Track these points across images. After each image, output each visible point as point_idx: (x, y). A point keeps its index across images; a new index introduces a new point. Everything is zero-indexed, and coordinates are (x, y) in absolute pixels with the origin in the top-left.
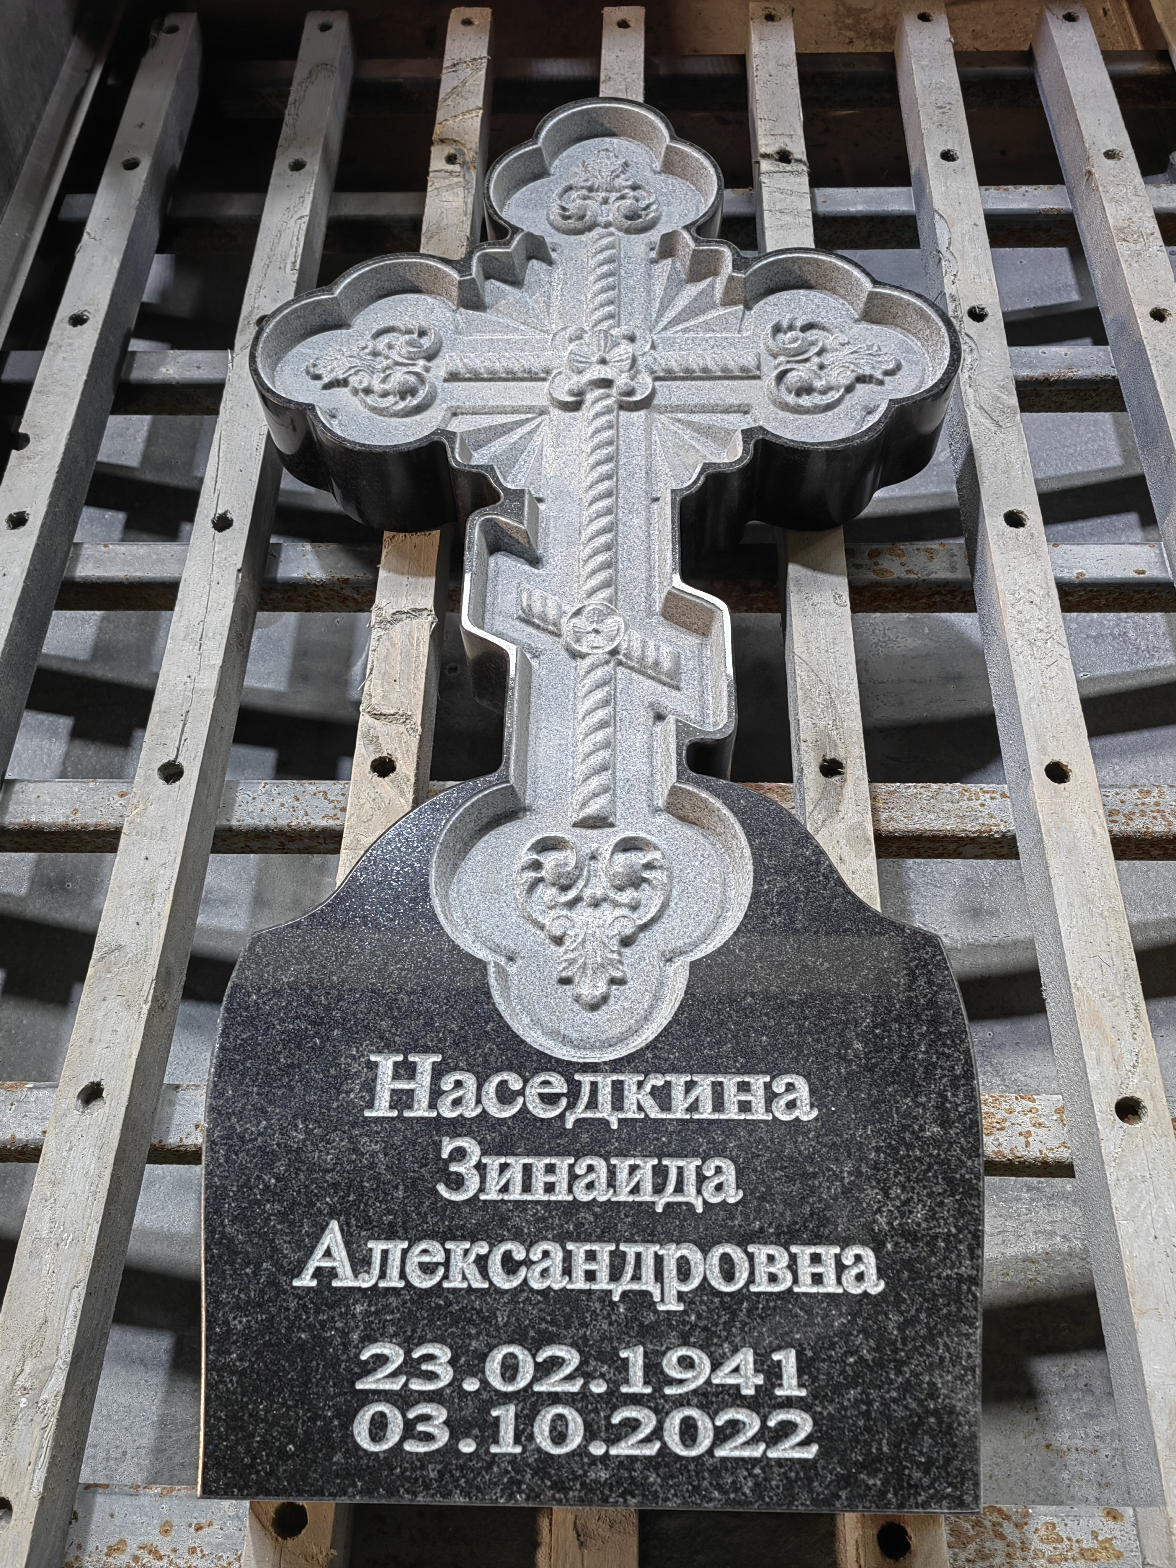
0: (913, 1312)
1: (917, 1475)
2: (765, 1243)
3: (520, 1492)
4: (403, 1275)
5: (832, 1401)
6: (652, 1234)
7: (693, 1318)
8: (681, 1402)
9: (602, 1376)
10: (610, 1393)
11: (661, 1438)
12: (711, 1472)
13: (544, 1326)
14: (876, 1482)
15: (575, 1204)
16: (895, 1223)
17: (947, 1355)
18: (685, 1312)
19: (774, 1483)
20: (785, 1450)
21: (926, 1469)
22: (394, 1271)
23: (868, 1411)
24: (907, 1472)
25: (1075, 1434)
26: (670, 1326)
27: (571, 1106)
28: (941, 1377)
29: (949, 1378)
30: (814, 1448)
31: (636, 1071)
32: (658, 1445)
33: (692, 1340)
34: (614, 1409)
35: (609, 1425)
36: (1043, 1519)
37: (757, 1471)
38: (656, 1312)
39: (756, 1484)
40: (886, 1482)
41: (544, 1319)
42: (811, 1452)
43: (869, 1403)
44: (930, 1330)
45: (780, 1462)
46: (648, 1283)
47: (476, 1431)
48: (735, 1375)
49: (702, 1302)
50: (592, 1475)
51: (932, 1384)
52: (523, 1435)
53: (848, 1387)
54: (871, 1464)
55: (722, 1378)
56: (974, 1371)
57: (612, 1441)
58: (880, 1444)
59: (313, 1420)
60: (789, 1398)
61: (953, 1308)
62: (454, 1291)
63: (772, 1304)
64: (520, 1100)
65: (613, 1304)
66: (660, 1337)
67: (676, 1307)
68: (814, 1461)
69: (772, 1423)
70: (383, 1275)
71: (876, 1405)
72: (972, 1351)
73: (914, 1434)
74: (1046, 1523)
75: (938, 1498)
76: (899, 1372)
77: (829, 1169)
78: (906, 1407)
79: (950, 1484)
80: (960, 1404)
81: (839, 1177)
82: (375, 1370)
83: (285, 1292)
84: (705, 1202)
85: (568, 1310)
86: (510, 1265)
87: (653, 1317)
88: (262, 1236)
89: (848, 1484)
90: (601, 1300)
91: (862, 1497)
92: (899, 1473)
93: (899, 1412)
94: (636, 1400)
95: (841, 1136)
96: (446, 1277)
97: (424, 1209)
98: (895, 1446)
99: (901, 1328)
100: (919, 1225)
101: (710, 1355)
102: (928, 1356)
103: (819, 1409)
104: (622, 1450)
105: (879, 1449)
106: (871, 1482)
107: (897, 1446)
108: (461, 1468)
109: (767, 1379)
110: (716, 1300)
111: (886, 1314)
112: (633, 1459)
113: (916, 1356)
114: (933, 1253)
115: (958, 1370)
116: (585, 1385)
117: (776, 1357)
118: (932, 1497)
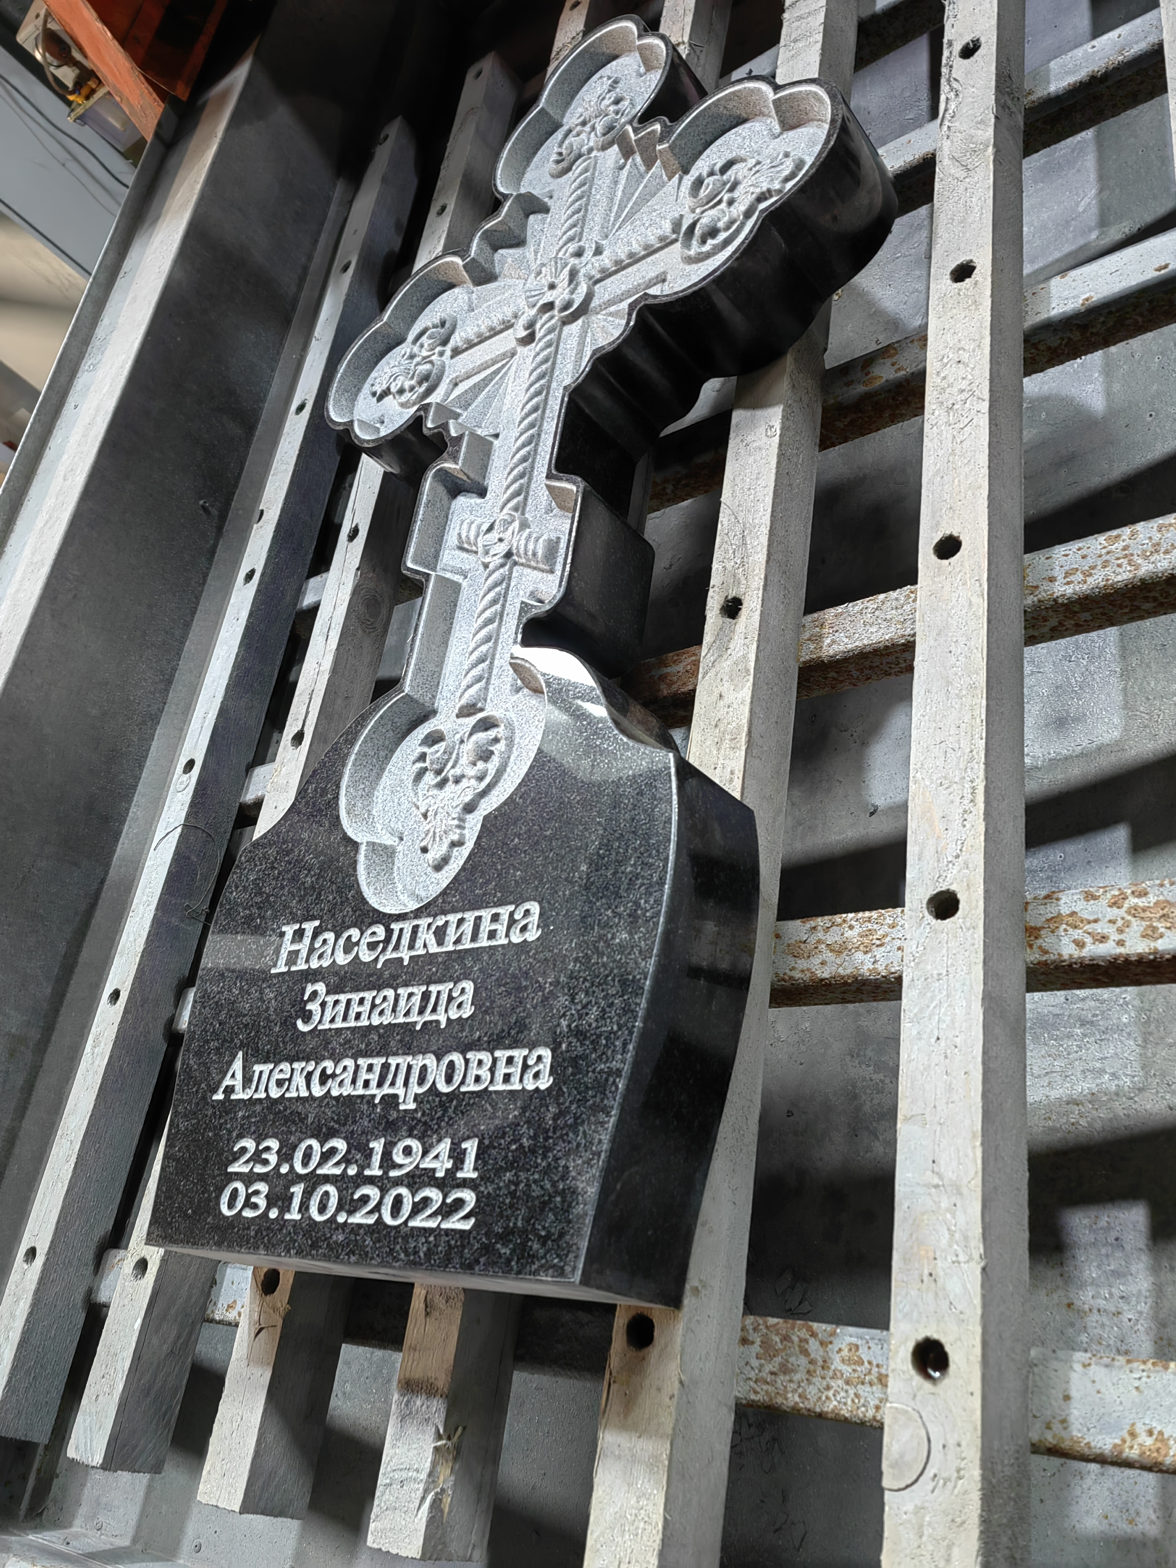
0: (567, 1104)
1: (536, 1246)
2: (479, 1050)
3: (294, 1248)
4: (266, 1090)
5: (493, 1182)
6: (409, 1049)
7: (419, 1115)
8: (398, 1182)
9: (356, 1161)
10: (359, 1174)
11: (379, 1211)
12: (403, 1238)
13: (332, 1124)
14: (505, 1251)
15: (370, 1027)
16: (573, 1025)
17: (583, 1141)
18: (415, 1111)
19: (440, 1249)
20: (455, 1223)
21: (543, 1241)
22: (262, 1087)
23: (515, 1190)
24: (530, 1244)
25: (1099, 1293)
26: (404, 1121)
27: (384, 950)
28: (574, 1160)
29: (580, 1162)
30: (472, 1221)
31: (429, 915)
32: (377, 1215)
33: (415, 1132)
34: (357, 1187)
35: (352, 1200)
36: (848, 1339)
37: (432, 1239)
38: (398, 1111)
39: (428, 1249)
40: (513, 1251)
41: (333, 1119)
42: (467, 1225)
43: (517, 1184)
44: (576, 1119)
45: (447, 1232)
46: (399, 1090)
47: (280, 1203)
48: (435, 1161)
49: (428, 1102)
50: (334, 1237)
51: (566, 1167)
52: (304, 1207)
53: (506, 1170)
54: (505, 1237)
55: (427, 1164)
56: (599, 1156)
57: (350, 1213)
58: (516, 1219)
59: (203, 1193)
60: (465, 1180)
61: (598, 1100)
62: (290, 1099)
63: (472, 1101)
64: (356, 949)
65: (375, 1105)
66: (396, 1131)
67: (412, 1106)
68: (470, 1232)
69: (449, 1201)
70: (256, 1090)
71: (522, 1185)
72: (603, 1137)
73: (542, 1210)
74: (850, 1344)
75: (546, 1268)
76: (545, 1157)
77: (537, 982)
78: (542, 1187)
79: (558, 1256)
80: (581, 1186)
81: (541, 988)
82: (239, 1158)
83: (208, 1104)
84: (448, 1019)
85: (348, 1111)
86: (324, 1078)
87: (395, 1115)
88: (205, 1064)
89: (487, 1252)
90: (368, 1102)
91: (495, 1263)
92: (524, 1245)
93: (536, 1191)
94: (371, 1180)
95: (552, 951)
96: (288, 1089)
97: (287, 1039)
98: (527, 1220)
99: (555, 1119)
100: (590, 1025)
101: (423, 1145)
102: (569, 1142)
103: (482, 1189)
104: (358, 1219)
105: (515, 1224)
106: (503, 1251)
107: (528, 1222)
108: (268, 1228)
109: (455, 1164)
110: (437, 1099)
111: (547, 1107)
112: (360, 1226)
113: (561, 1142)
114: (595, 1050)
115: (588, 1155)
116: (345, 1169)
117: (464, 1146)
118: (542, 1266)
